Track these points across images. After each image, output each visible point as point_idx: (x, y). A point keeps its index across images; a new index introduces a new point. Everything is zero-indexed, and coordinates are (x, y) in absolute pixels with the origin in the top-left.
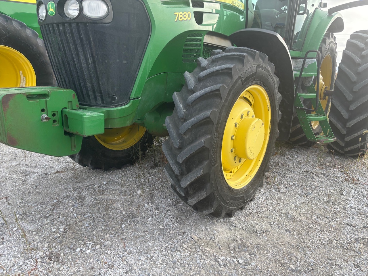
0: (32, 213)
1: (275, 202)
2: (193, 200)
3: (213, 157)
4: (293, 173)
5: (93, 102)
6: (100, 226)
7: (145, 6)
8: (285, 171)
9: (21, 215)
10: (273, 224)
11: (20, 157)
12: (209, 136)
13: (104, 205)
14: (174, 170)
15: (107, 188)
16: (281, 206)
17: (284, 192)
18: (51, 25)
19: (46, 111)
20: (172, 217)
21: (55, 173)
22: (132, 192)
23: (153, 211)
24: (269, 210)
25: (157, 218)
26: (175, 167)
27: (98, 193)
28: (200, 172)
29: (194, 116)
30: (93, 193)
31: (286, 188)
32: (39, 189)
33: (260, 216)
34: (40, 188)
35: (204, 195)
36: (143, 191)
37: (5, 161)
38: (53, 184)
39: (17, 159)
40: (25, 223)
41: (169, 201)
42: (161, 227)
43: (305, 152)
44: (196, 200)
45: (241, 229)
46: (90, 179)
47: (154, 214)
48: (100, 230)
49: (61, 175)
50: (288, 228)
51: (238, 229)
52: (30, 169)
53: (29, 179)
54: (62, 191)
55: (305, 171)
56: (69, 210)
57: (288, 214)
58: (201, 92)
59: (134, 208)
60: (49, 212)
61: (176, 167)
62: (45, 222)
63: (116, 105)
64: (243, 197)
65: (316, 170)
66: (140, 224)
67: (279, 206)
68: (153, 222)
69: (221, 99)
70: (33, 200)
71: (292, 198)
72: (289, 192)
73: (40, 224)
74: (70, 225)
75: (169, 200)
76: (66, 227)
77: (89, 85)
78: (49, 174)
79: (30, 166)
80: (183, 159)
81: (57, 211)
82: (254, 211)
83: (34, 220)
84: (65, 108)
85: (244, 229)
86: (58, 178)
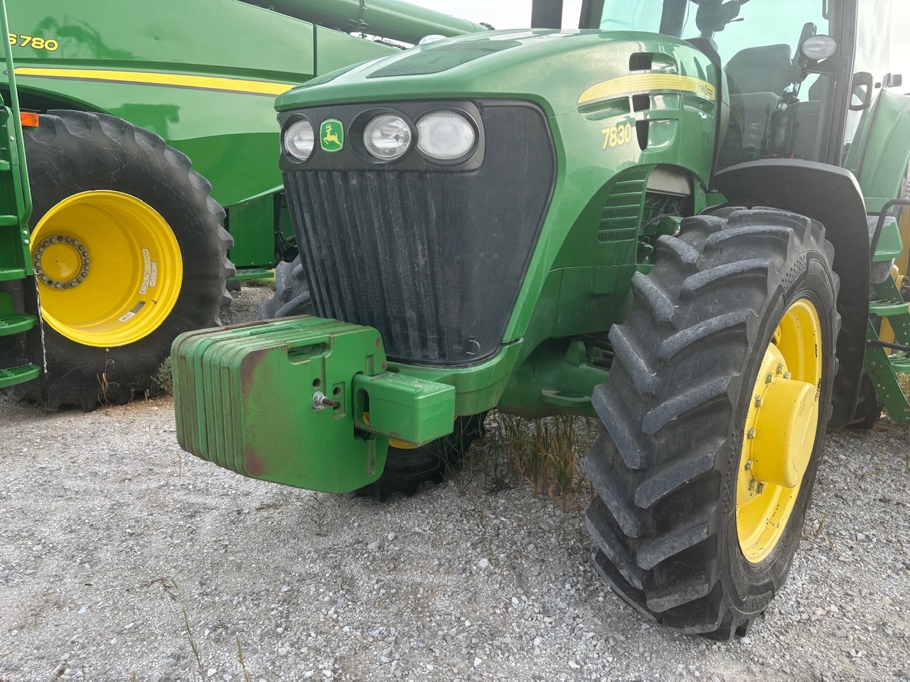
0: (237, 624)
1: (837, 591)
2: (668, 601)
3: (727, 494)
4: (851, 504)
5: (417, 355)
6: (421, 664)
7: (547, 120)
8: (830, 499)
9: (214, 629)
10: (856, 657)
11: (161, 466)
12: (722, 442)
13: (410, 602)
14: (621, 525)
15: (399, 550)
16: (858, 601)
17: (850, 561)
18: (325, 173)
19: (321, 385)
20: (592, 637)
21: (258, 509)
22: (466, 562)
23: (537, 619)
24: (833, 616)
25: (553, 638)
26: (625, 518)
27: (381, 565)
28: (700, 534)
29: (679, 387)
30: (371, 565)
31: (851, 548)
32: (233, 553)
33: (814, 631)
34: (237, 552)
35: (703, 591)
36: (494, 561)
37: (129, 477)
38: (263, 540)
39: (156, 470)
40: (230, 653)
41: (569, 590)
42: (573, 665)
43: (860, 442)
44: (677, 600)
45: (778, 670)
46: (349, 524)
47: (543, 626)
48: (423, 673)
49: (275, 514)
50: (898, 666)
51: (772, 671)
52: (194, 499)
53: (201, 527)
54: (292, 559)
55: (880, 500)
56: (327, 615)
57: (884, 624)
58: (697, 330)
59: (487, 611)
60: (279, 622)
61: (627, 516)
62: (280, 650)
63: (474, 361)
64: (770, 583)
65: (906, 496)
66: (517, 656)
67: (852, 601)
68: (548, 650)
69: (747, 345)
70: (229, 585)
71: (877, 577)
72: (862, 560)
73: (267, 654)
74: (342, 657)
75: (568, 586)
76: (336, 666)
77: (410, 314)
78: (247, 511)
79: (194, 491)
80: (653, 500)
81: (298, 618)
82: (793, 618)
83: (250, 644)
84: (360, 373)
85: (787, 670)
86: (269, 523)
